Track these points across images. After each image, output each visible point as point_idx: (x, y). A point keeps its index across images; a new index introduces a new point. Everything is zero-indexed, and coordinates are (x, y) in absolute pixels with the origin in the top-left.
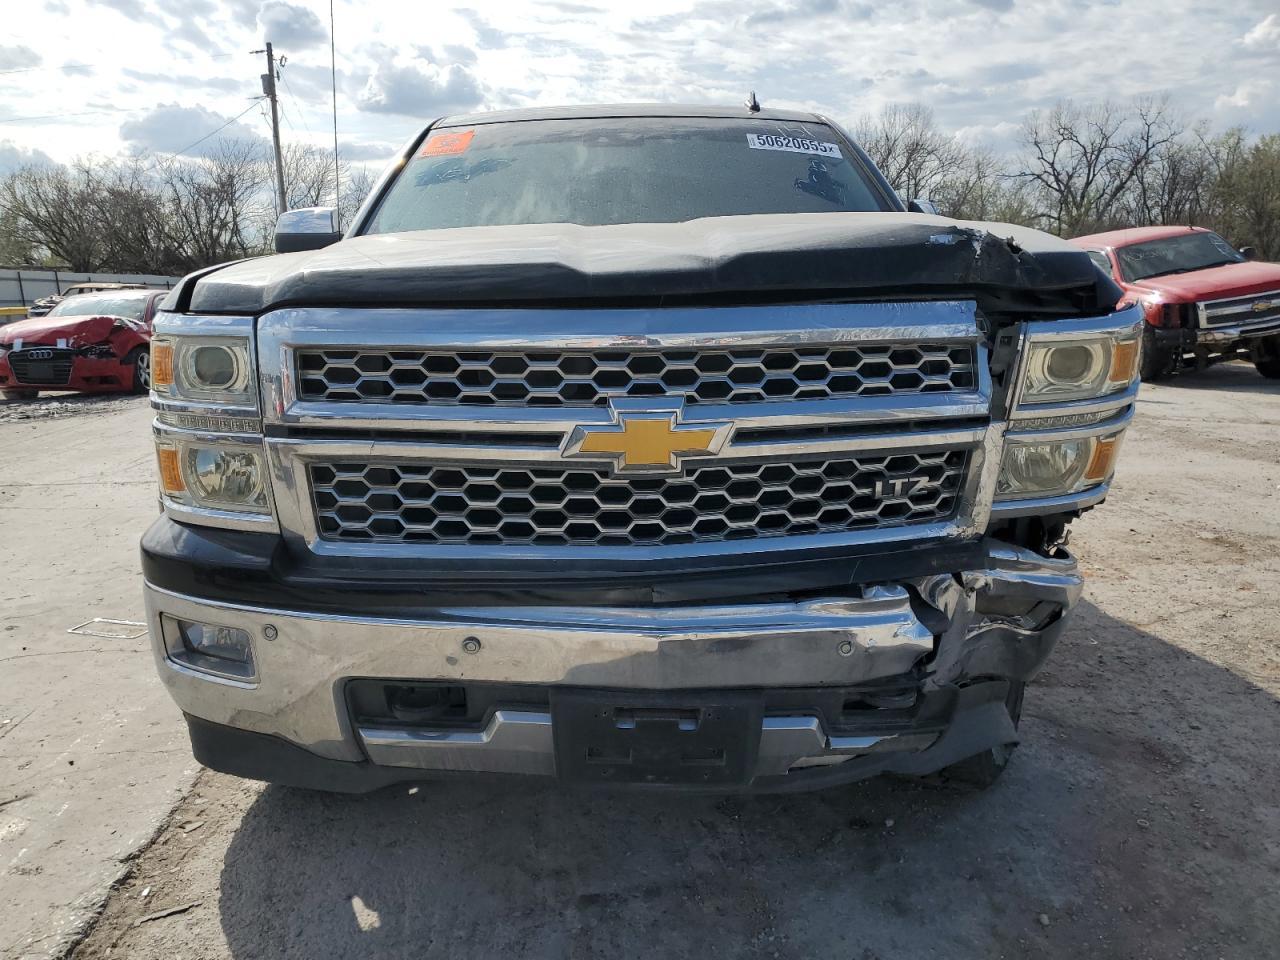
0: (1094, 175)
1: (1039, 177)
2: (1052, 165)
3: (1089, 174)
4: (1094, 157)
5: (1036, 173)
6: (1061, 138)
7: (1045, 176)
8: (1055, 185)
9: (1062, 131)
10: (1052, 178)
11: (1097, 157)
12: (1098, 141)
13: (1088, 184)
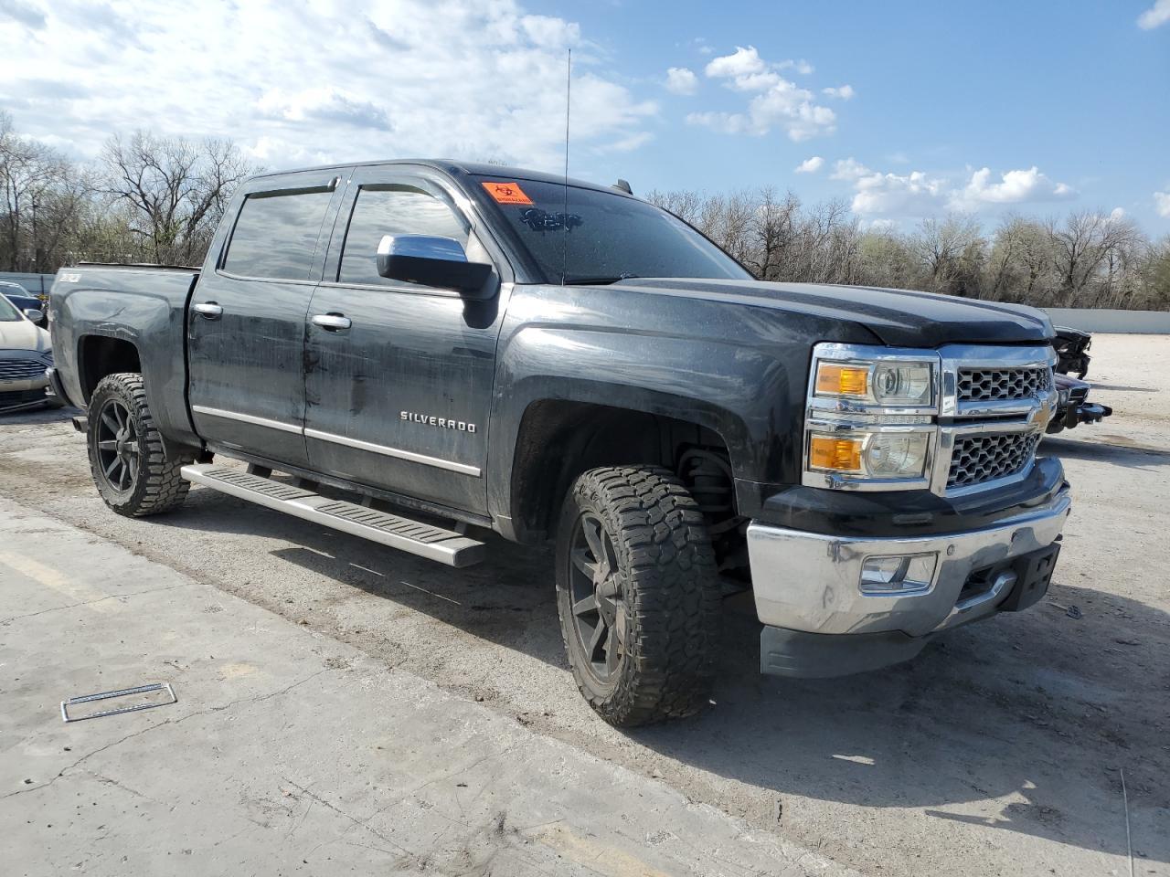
0: (177, 201)
1: (127, 195)
2: (138, 186)
3: (173, 199)
4: (175, 184)
5: (124, 191)
6: (144, 163)
7: (133, 195)
8: (142, 204)
9: (144, 157)
10: (139, 199)
11: (179, 183)
12: (177, 171)
13: (173, 207)
